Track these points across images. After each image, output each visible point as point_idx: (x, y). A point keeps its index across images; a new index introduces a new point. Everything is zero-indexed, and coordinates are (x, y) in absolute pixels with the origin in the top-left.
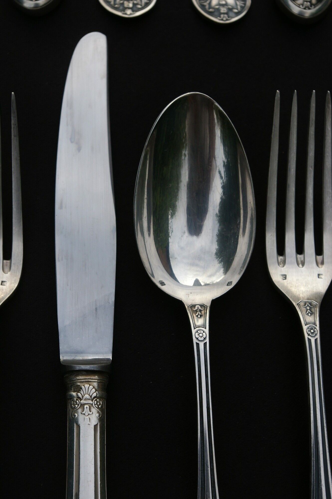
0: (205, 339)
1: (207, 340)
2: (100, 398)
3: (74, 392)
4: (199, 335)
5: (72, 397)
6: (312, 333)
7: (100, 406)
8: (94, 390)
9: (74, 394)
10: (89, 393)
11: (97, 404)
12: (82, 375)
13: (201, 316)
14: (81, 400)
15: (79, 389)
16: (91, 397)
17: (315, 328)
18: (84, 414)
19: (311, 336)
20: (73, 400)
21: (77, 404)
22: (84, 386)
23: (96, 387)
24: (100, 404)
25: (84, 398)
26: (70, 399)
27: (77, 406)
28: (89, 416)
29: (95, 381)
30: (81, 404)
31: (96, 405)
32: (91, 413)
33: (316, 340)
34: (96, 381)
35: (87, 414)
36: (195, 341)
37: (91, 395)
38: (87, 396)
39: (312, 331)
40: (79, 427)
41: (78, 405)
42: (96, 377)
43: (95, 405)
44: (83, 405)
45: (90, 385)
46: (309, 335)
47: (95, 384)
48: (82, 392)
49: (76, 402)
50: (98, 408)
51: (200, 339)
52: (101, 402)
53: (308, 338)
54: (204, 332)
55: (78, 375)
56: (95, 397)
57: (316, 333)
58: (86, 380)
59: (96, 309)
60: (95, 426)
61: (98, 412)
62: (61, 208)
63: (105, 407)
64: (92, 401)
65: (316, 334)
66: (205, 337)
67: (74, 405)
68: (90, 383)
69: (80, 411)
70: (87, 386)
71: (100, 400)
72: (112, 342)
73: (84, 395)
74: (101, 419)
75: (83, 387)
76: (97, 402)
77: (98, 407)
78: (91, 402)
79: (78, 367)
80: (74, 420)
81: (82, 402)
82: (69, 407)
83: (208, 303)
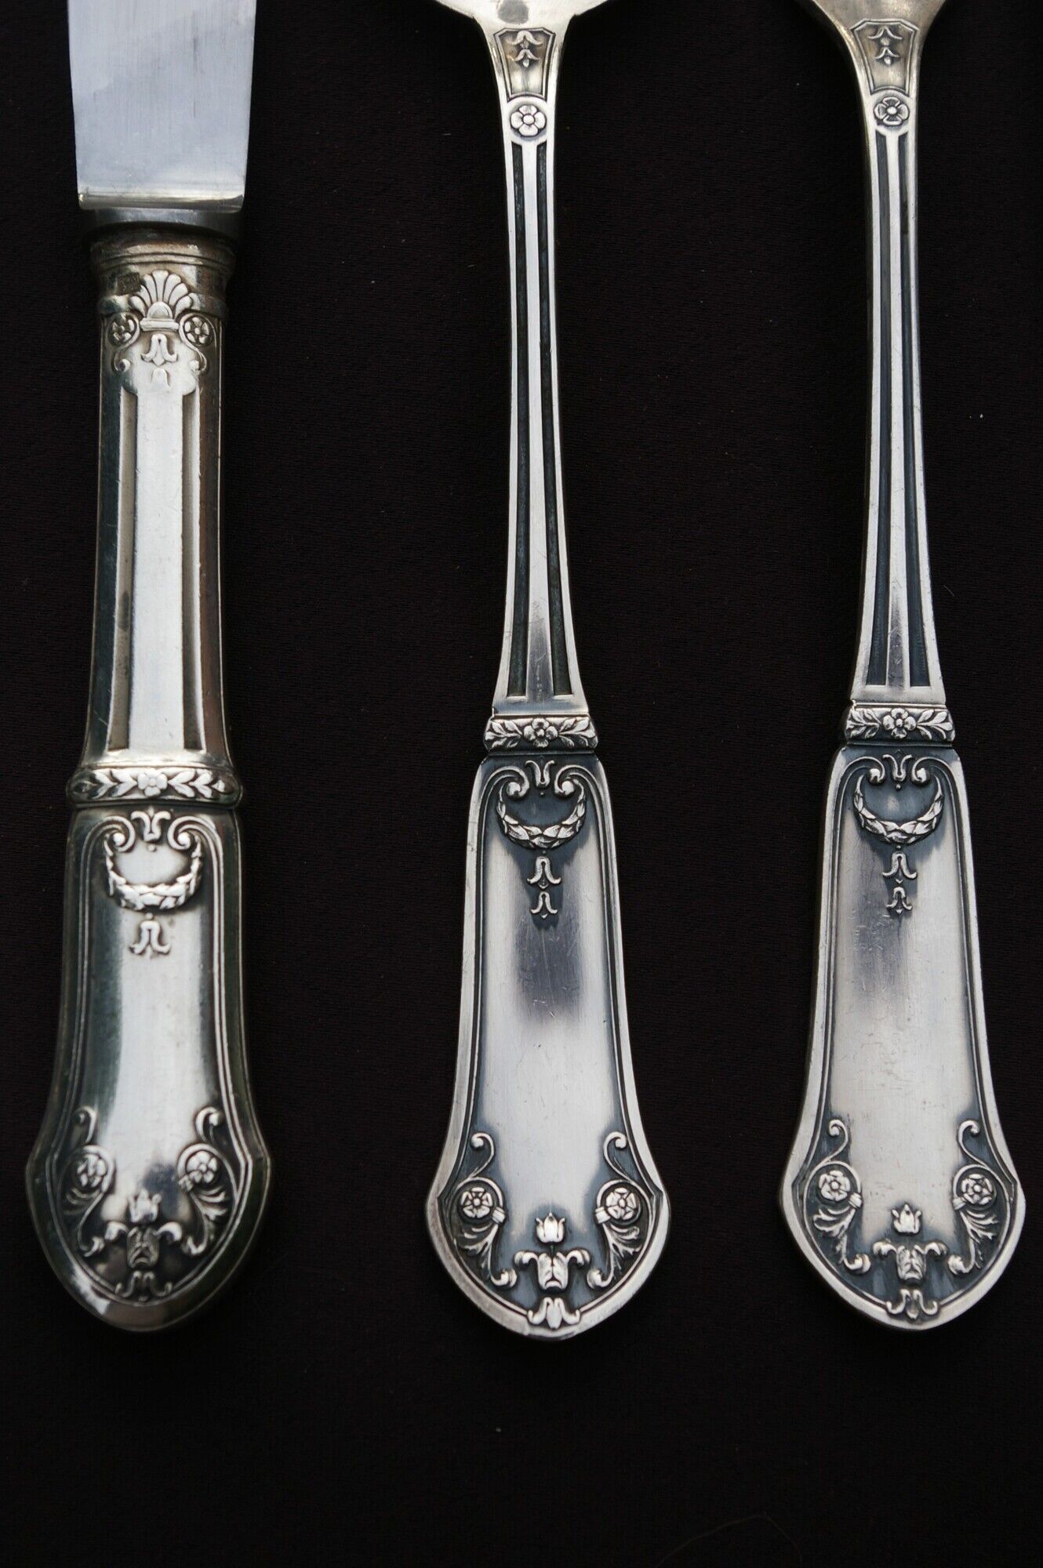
0: (541, 131)
1: (549, 137)
2: (203, 314)
3: (121, 294)
4: (522, 119)
5: (113, 310)
6: (892, 117)
7: (202, 340)
8: (183, 289)
9: (120, 301)
10: (166, 297)
11: (192, 331)
12: (146, 241)
13: (532, 62)
14: (141, 316)
15: (134, 285)
16: (173, 308)
17: (902, 102)
18: (152, 361)
19: (887, 126)
20: (118, 320)
21: (128, 330)
22: (151, 275)
23: (193, 281)
24: (202, 333)
25: (152, 310)
26: (109, 316)
27: (128, 336)
28: (167, 367)
29: (188, 260)
30: (141, 329)
31: (190, 336)
32: (173, 357)
33: (902, 139)
34: (191, 260)
35: (159, 360)
36: (508, 137)
37: (172, 302)
38: (160, 307)
39: (892, 111)
40: (133, 396)
41: (132, 334)
42: (193, 249)
43: (186, 333)
44: (146, 335)
45: (170, 273)
46: (880, 122)
47: (191, 273)
48: (143, 293)
49: (127, 325)
50: (197, 343)
51: (524, 131)
52: (206, 327)
53: (877, 133)
54: (538, 110)
55: (134, 242)
56: (185, 311)
57: (904, 116)
58: (159, 258)
59: (195, 42)
60: (187, 399)
61: (198, 358)
64: (178, 320)
65: (903, 122)
66: (541, 124)
67: (120, 332)
68: (170, 267)
69: (137, 350)
70: (160, 275)
71: (204, 321)
72: (247, 148)
73: (152, 303)
74: (205, 379)
75: (148, 279)
76: (193, 326)
77: (197, 340)
78: (173, 325)
79: (130, 215)
80: (120, 379)
81: (146, 323)
82: (105, 340)
83: (559, 25)
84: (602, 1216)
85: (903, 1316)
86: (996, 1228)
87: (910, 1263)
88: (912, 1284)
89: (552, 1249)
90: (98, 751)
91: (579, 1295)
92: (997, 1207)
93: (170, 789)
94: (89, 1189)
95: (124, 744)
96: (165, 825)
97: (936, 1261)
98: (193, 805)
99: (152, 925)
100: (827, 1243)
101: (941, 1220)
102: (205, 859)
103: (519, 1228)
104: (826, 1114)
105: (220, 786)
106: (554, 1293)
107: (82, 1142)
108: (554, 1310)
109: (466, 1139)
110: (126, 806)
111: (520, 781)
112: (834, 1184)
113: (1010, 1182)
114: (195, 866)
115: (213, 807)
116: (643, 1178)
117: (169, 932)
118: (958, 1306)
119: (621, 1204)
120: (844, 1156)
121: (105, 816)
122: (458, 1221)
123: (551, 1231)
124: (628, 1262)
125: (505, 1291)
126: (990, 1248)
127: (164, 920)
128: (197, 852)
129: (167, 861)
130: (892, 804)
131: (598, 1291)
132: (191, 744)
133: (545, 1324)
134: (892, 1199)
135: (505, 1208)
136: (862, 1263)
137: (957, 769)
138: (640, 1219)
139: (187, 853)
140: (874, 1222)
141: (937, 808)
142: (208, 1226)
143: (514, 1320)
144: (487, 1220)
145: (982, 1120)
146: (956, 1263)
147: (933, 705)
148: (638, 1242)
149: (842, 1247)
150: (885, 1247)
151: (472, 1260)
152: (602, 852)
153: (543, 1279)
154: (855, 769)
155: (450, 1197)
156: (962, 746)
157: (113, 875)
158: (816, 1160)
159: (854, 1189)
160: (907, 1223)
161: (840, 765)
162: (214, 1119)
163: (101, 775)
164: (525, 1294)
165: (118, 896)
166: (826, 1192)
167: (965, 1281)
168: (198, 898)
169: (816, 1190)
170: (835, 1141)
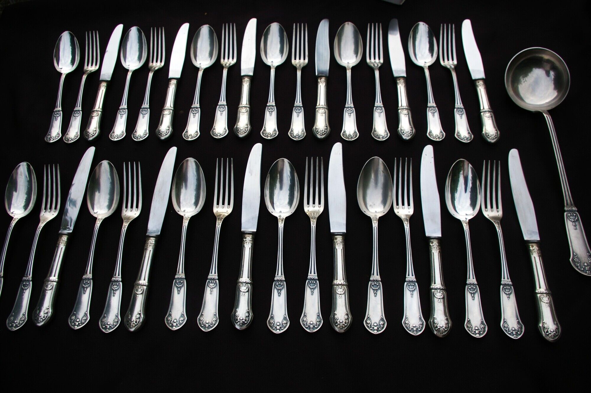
1: (283, 227)
2: (252, 241)
5: (244, 240)
9: (244, 239)
12: (247, 234)
13: (282, 221)
15: (246, 238)
23: (251, 238)
28: (248, 245)
29: (251, 236)
33: (314, 226)
36: (279, 227)
38: (248, 240)
40: (245, 248)
42: (251, 235)
44: (246, 242)
46: (312, 225)
47: (251, 237)
51: (281, 226)
54: (282, 224)
56: (250, 240)
59: (253, 218)
60: (250, 248)
62: (245, 190)
63: (253, 243)
69: (246, 244)
70: (248, 237)
72: (257, 227)
74: (252, 246)
77: (251, 243)
79: (246, 232)
80: (244, 246)
81: (247, 241)
82: (243, 243)
83: (285, 217)
84: (283, 323)
85: (310, 331)
86: (320, 323)
87: (311, 326)
88: (312, 328)
89: (278, 325)
90: (240, 278)
91: (280, 330)
92: (320, 322)
93: (246, 282)
94: (237, 316)
95: (242, 278)
96: (245, 285)
97: (314, 326)
98: (248, 283)
99: (244, 293)
100: (304, 324)
101: (315, 323)
102: (249, 288)
103: (275, 324)
104: (305, 313)
105: (251, 282)
106: (278, 329)
107: (236, 312)
108: (278, 331)
109: (271, 316)
110: (242, 283)
111: (277, 283)
112: (305, 319)
113: (321, 320)
114: (248, 288)
115: (250, 283)
116: (287, 320)
117: (245, 294)
118: (316, 330)
119: (285, 322)
120: (306, 317)
121: (240, 284)
122: (270, 323)
123: (278, 324)
124: (285, 327)
125: (274, 329)
126: (319, 325)
127: (245, 293)
128: (248, 287)
129: (245, 288)
130: (312, 285)
131: (282, 329)
132: (248, 278)
133: (277, 332)
134: (310, 321)
135: (274, 322)
136: (307, 326)
137: (318, 282)
138: (287, 323)
139: (247, 287)
140: (308, 323)
141: (316, 285)
142: (247, 320)
143: (274, 331)
144: (272, 323)
145: (319, 313)
146: (316, 326)
147: (316, 276)
148: (286, 325)
149: (305, 325)
150: (309, 325)
151: (271, 326)
152: (285, 290)
153: (277, 328)
154: (308, 282)
155: (269, 321)
156: (318, 280)
157: (240, 289)
158: (304, 317)
159: (307, 320)
160: (311, 323)
161: (307, 281)
162: (248, 311)
163: (240, 280)
164: (276, 329)
165: (241, 291)
166: (304, 320)
167: (316, 328)
168: (248, 291)
169: (303, 320)
170: (305, 315)
